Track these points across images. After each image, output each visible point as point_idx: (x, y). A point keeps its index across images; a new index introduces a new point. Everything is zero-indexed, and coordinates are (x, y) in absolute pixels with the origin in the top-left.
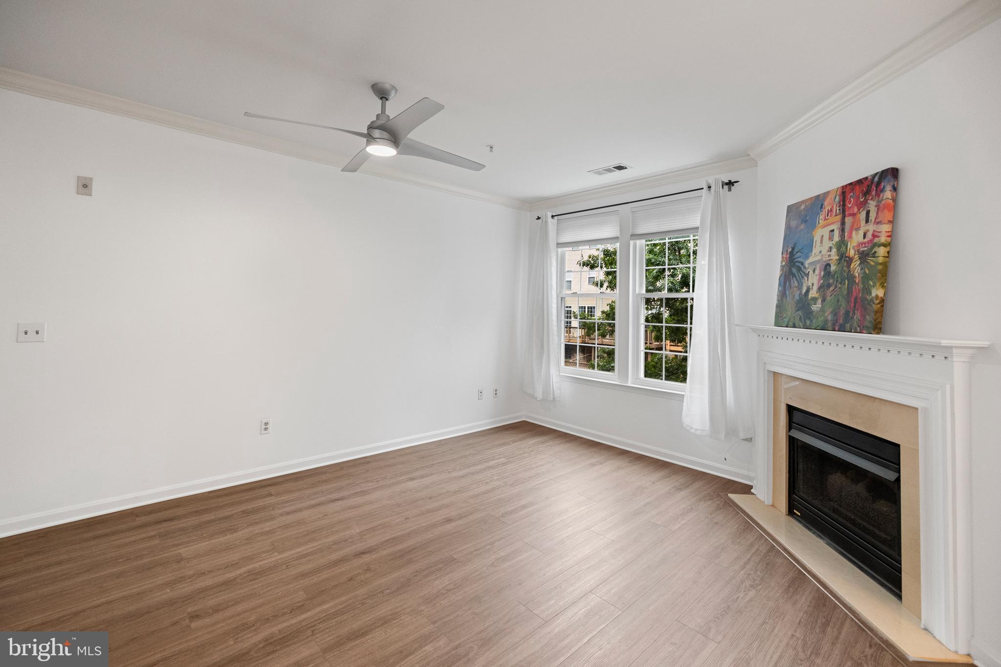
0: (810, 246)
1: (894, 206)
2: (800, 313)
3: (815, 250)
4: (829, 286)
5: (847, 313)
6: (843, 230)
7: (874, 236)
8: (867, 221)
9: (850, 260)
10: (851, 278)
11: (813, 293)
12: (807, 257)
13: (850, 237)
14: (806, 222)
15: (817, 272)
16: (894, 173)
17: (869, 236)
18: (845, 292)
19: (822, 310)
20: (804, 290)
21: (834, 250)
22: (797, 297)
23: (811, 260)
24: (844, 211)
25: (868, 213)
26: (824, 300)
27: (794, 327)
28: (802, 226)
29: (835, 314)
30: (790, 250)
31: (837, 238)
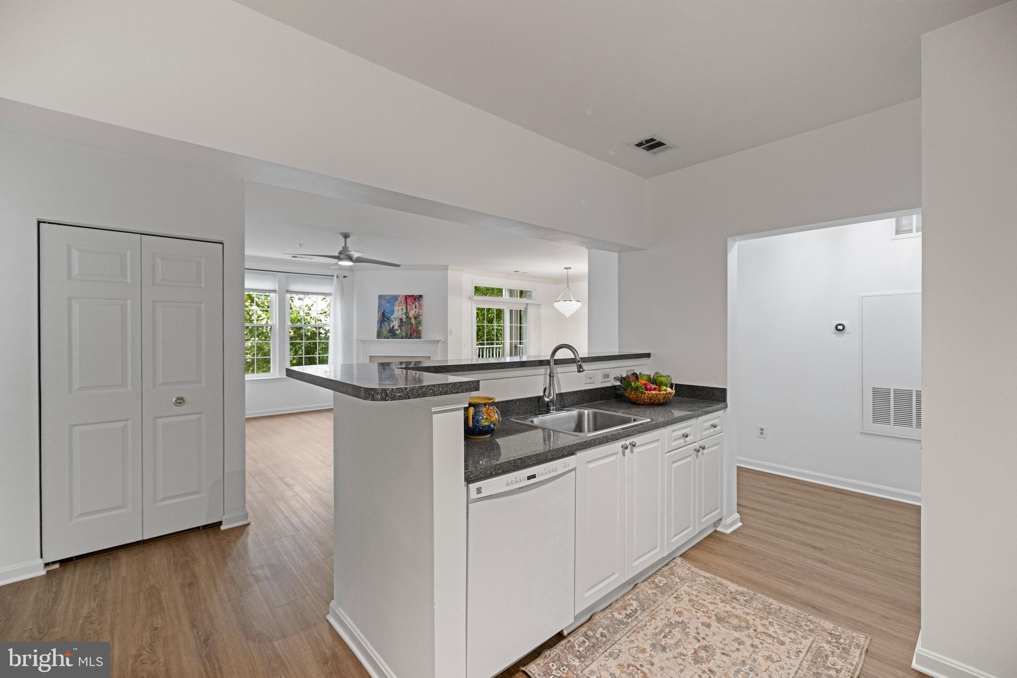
0: (393, 312)
1: (420, 305)
2: (390, 334)
3: (395, 314)
4: (403, 326)
5: (411, 334)
6: (407, 309)
7: (418, 313)
8: (416, 308)
9: (410, 319)
10: (412, 324)
11: (396, 327)
12: (392, 315)
13: (410, 311)
14: (390, 303)
15: (397, 321)
16: (421, 296)
17: (417, 312)
18: (410, 328)
19: (401, 333)
20: (392, 326)
21: (404, 315)
22: (388, 328)
23: (394, 316)
24: (406, 303)
25: (416, 306)
26: (401, 330)
27: (388, 338)
28: (388, 304)
29: (406, 334)
30: (382, 312)
31: (404, 311)
